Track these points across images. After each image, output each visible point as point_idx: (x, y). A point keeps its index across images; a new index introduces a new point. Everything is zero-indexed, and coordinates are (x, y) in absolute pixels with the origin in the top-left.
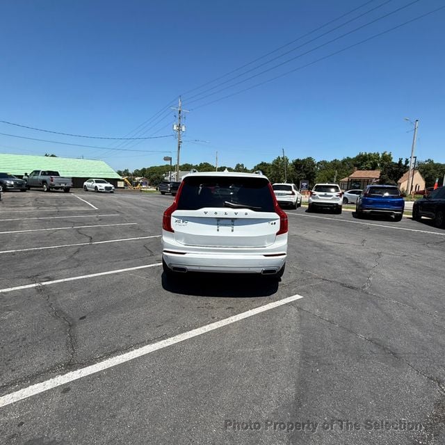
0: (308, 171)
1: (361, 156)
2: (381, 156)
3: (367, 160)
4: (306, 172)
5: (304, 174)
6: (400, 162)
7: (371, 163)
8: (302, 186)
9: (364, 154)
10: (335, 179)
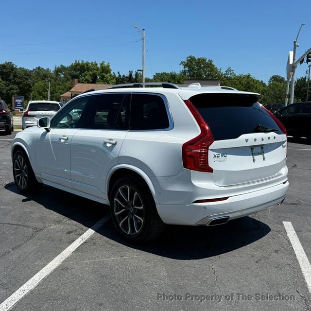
0: (21, 83)
1: (77, 64)
2: (99, 66)
3: (85, 71)
4: (18, 84)
5: (15, 87)
6: (131, 75)
7: (90, 75)
8: (16, 104)
9: (80, 62)
10: (49, 94)
